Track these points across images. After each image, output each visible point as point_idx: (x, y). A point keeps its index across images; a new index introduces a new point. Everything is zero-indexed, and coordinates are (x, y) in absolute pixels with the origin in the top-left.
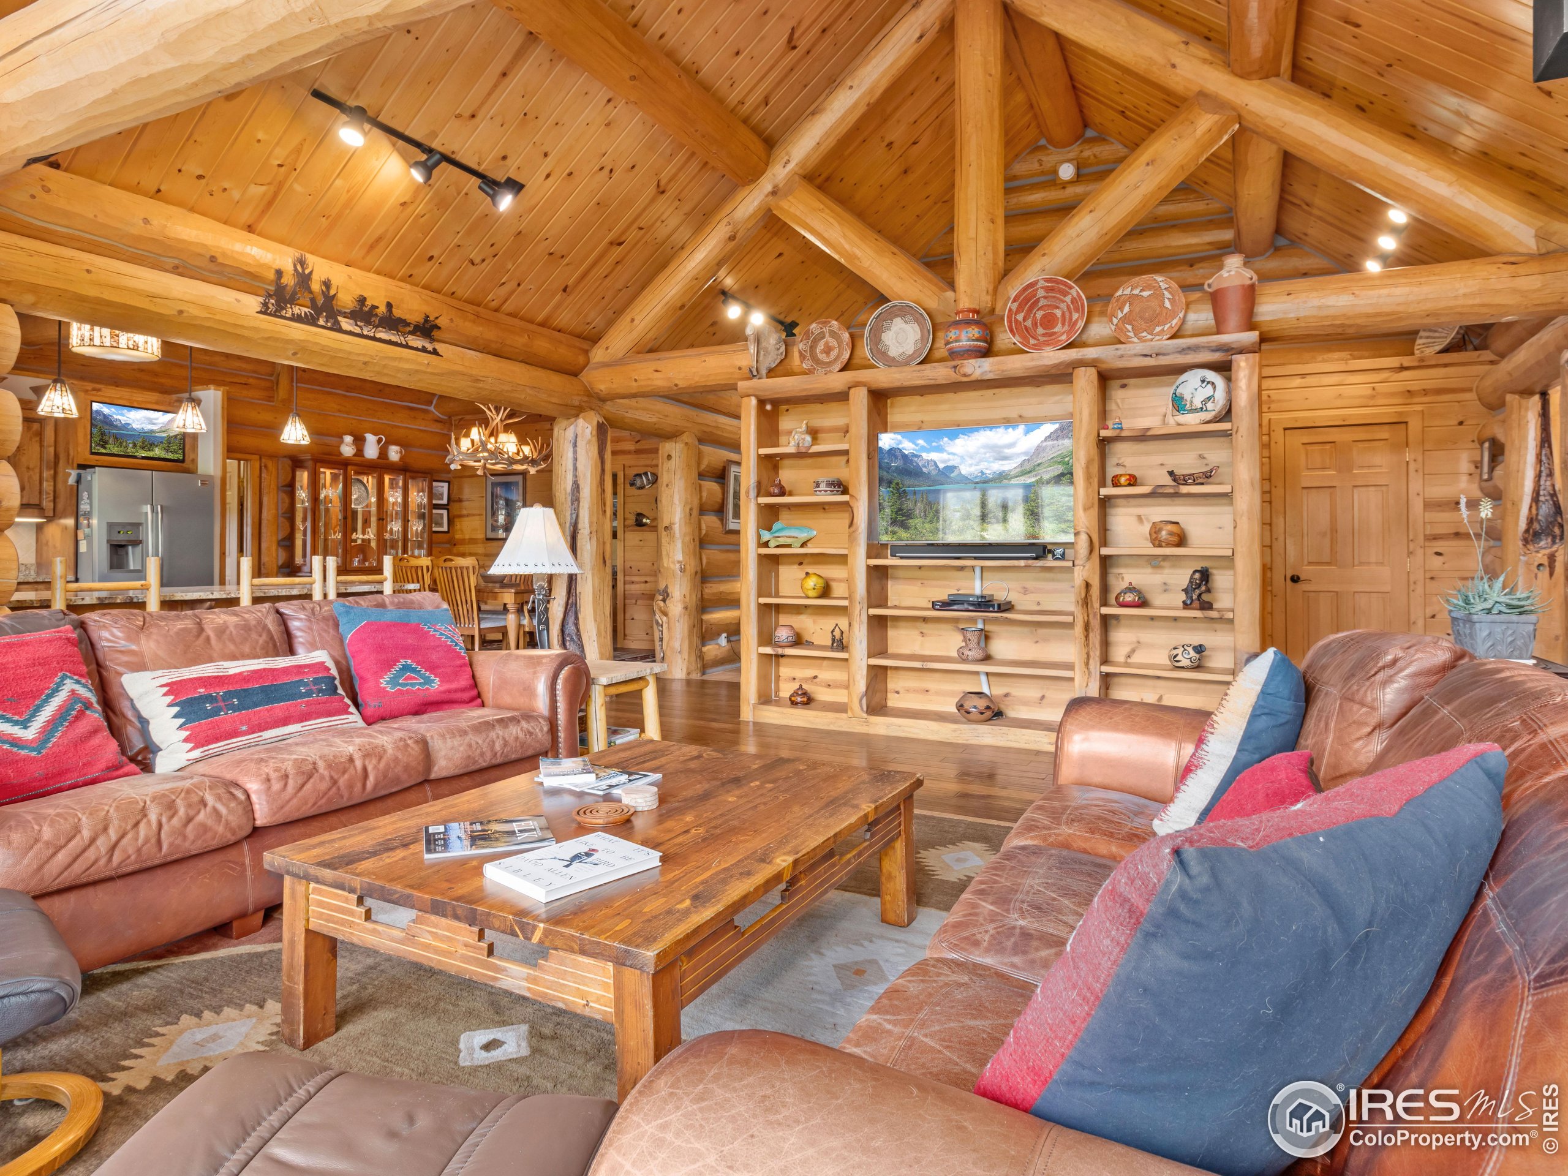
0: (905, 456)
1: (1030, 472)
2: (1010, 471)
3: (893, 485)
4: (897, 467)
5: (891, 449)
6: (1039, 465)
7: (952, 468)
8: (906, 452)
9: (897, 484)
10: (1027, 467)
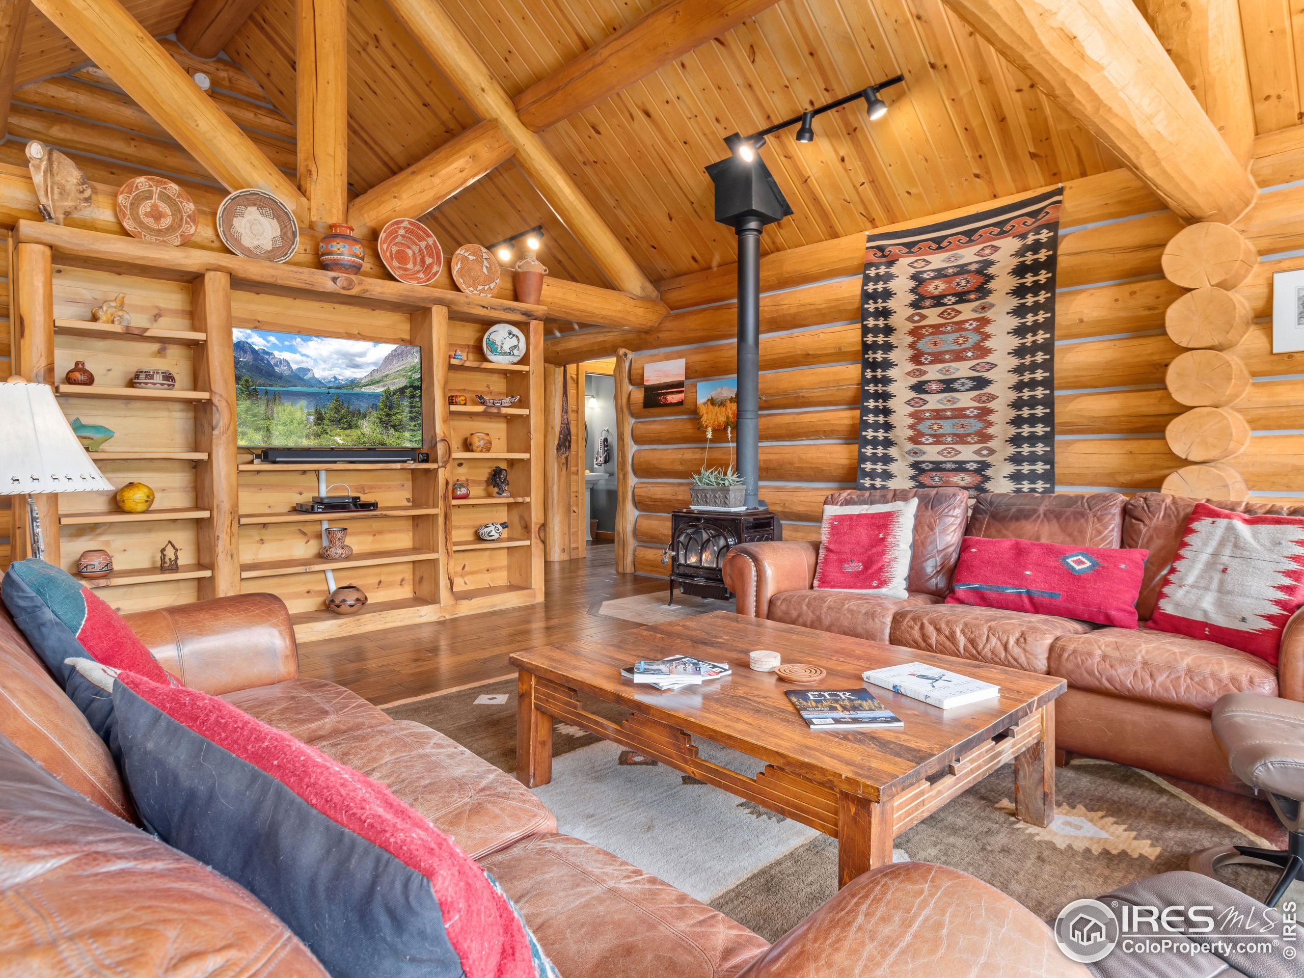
0: (254, 352)
1: (378, 382)
2: (361, 379)
3: (243, 382)
4: (246, 363)
5: (239, 342)
6: (387, 376)
7: (307, 370)
8: (257, 348)
9: (247, 381)
10: (377, 377)
